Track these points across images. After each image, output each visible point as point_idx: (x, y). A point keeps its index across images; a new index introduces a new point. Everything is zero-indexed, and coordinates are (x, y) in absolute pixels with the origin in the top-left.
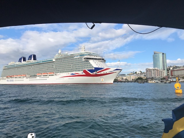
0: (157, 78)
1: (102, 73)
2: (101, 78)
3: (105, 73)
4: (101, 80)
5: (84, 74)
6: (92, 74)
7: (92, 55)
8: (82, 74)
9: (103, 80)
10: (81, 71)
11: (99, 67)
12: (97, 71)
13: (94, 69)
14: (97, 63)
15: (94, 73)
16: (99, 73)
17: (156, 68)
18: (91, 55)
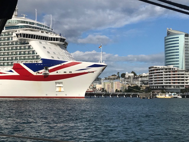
0: (172, 88)
1: (61, 72)
2: (58, 85)
3: (68, 73)
4: (58, 89)
5: (15, 73)
6: (34, 73)
7: (36, 28)
8: (10, 74)
9: (62, 89)
10: (8, 65)
11: (53, 57)
12: (50, 68)
13: (40, 62)
14: (48, 49)
15: (40, 71)
16: (54, 73)
17: (171, 67)
18: (33, 28)
